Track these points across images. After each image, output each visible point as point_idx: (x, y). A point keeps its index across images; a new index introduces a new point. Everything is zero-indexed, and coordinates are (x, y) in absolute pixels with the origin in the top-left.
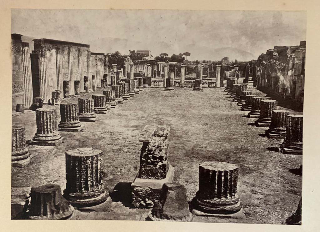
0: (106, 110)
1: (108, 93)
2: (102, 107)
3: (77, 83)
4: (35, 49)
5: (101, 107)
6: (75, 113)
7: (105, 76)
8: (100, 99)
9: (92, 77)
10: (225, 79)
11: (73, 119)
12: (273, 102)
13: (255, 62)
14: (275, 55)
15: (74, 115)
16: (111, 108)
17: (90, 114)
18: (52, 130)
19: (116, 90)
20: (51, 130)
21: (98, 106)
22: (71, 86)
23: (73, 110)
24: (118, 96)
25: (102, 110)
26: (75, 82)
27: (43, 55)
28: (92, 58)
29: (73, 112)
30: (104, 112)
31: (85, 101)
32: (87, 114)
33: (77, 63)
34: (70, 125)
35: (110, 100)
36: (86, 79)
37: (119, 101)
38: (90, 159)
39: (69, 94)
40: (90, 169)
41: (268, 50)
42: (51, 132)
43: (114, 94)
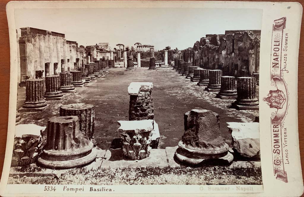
0: (82, 84)
1: (83, 70)
2: (79, 82)
3: (56, 65)
4: (22, 36)
5: (77, 81)
6: (58, 84)
7: (78, 60)
8: (77, 74)
9: (67, 60)
10: (173, 60)
11: (56, 89)
12: (219, 71)
13: (191, 49)
14: (207, 42)
15: (57, 86)
16: (86, 82)
17: (69, 86)
18: (40, 98)
19: (89, 68)
20: (38, 97)
21: (75, 81)
22: (51, 67)
23: (56, 82)
24: (90, 73)
25: (79, 84)
26: (55, 64)
27: (29, 41)
28: (67, 46)
29: (57, 83)
30: (81, 85)
31: (65, 76)
32: (67, 86)
33: (55, 49)
34: (54, 95)
35: (85, 76)
36: (63, 61)
37: (91, 78)
38: (84, 112)
39: (49, 73)
40: (83, 122)
41: (201, 38)
42: (38, 100)
43: (88, 71)
